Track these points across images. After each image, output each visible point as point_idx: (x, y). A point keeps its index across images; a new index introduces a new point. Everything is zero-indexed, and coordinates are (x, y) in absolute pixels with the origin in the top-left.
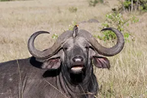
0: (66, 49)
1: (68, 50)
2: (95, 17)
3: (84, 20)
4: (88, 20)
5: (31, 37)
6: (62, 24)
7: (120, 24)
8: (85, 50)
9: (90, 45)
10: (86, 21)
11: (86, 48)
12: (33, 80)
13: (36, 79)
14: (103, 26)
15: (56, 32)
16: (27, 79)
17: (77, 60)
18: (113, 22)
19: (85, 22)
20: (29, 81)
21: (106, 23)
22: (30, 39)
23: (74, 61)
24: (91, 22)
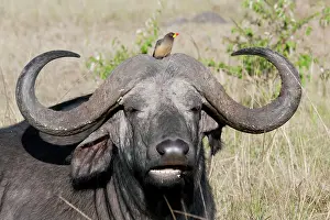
0: (134, 111)
1: (140, 115)
2: (215, 8)
3: (181, 17)
4: (194, 14)
5: (28, 67)
6: (117, 28)
7: (285, 27)
8: (189, 116)
9: (204, 101)
10: (189, 18)
11: (194, 110)
12: (26, 192)
13: (33, 188)
14: (237, 34)
15: (97, 49)
16: (7, 187)
17: (169, 150)
18: (265, 23)
19: (185, 21)
20: (13, 195)
21: (246, 25)
22: (23, 76)
23: (162, 153)
24: (203, 22)
